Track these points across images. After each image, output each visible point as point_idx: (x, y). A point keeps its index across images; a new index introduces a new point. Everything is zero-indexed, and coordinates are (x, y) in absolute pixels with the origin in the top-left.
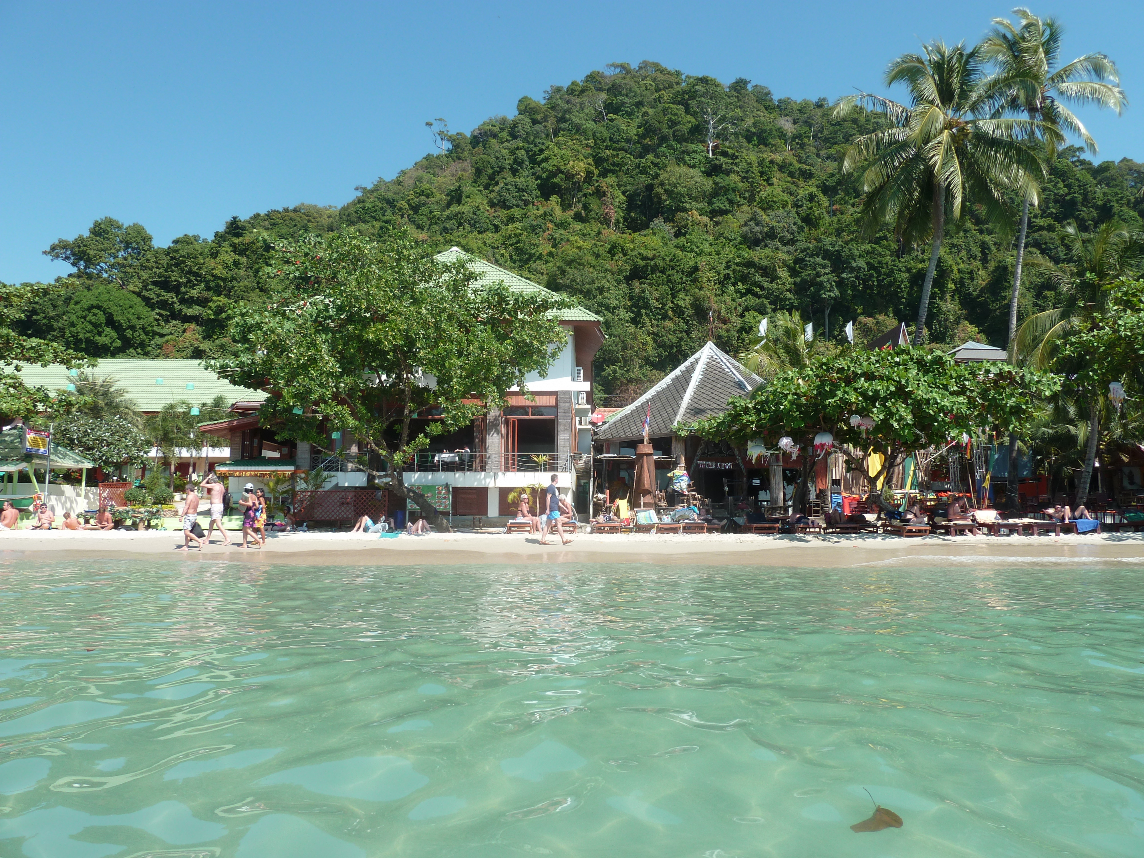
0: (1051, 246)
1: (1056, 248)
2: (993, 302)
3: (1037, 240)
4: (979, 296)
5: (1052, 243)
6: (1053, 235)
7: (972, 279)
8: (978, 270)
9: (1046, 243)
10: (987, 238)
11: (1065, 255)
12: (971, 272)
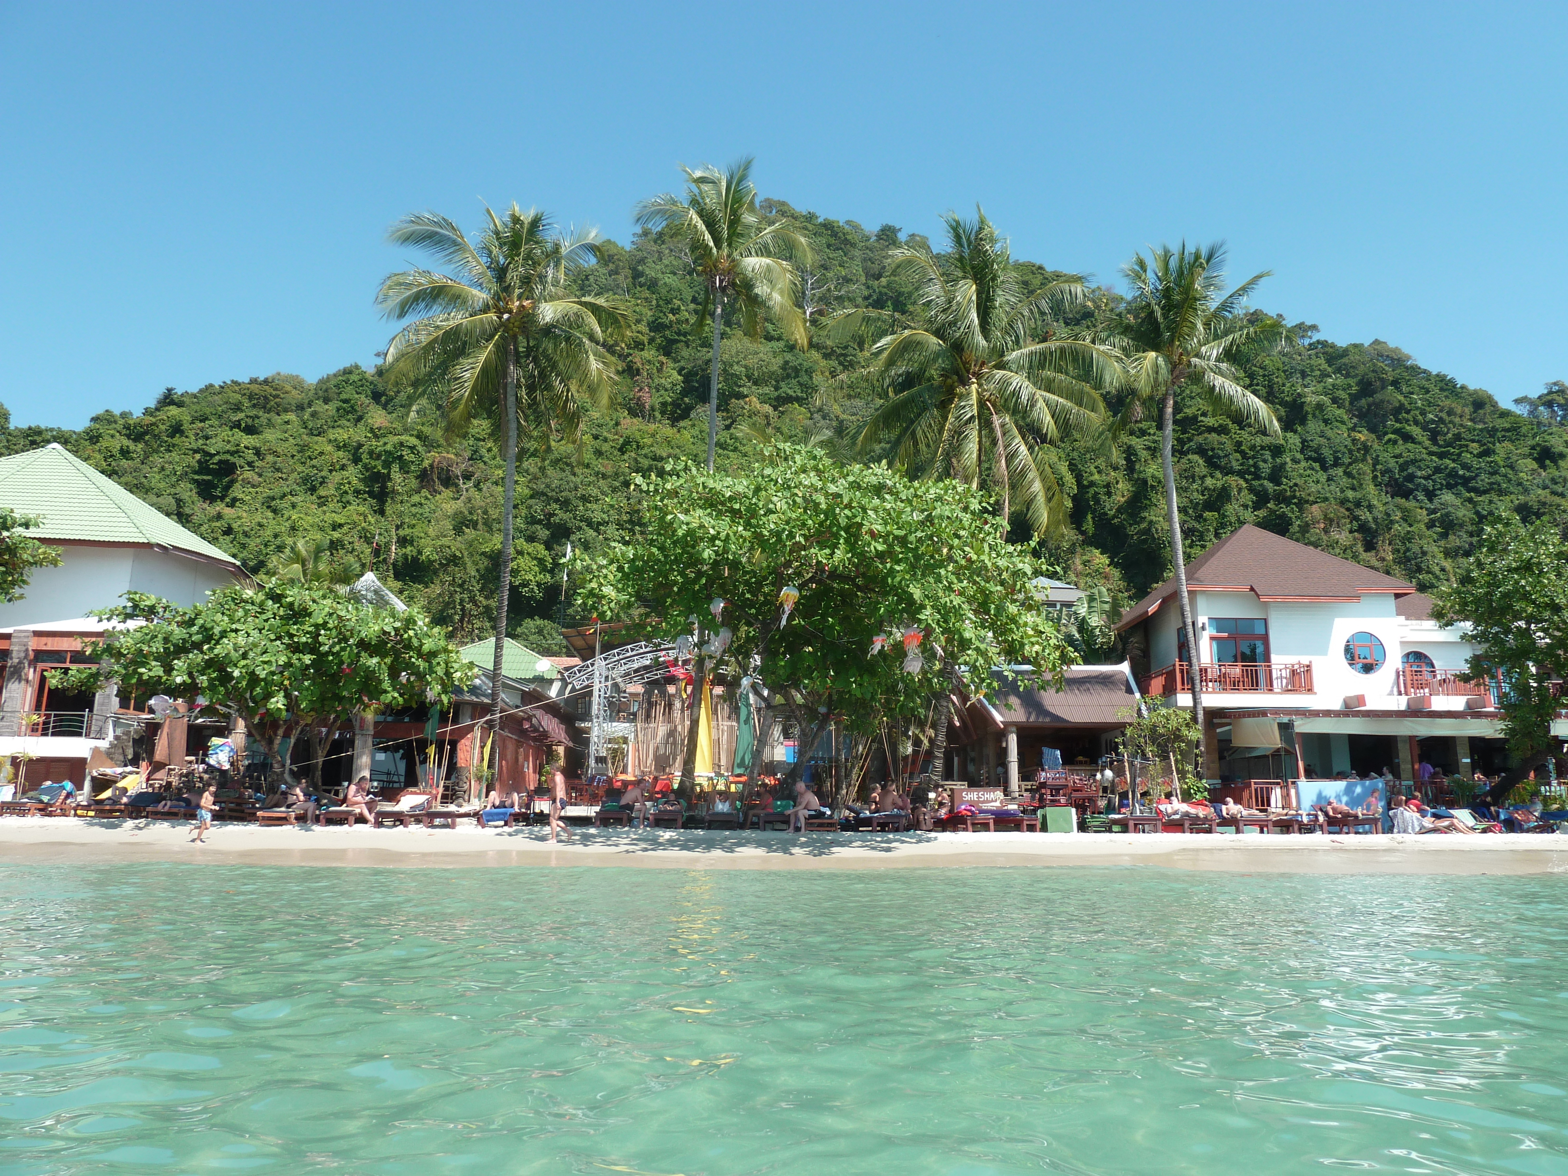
0: (1220, 452)
1: (1226, 456)
2: (1131, 525)
3: (1201, 444)
4: (1114, 517)
5: (1222, 450)
6: (1223, 438)
7: (1109, 494)
8: (1117, 483)
9: (1213, 449)
10: (1134, 441)
11: (1241, 465)
12: (1108, 486)
